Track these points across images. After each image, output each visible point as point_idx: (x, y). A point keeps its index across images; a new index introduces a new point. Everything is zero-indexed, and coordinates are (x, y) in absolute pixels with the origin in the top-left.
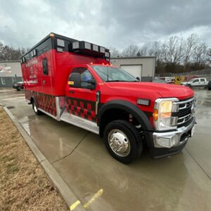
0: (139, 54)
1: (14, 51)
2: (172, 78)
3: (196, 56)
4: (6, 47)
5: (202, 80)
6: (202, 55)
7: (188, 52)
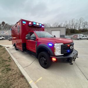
0: (59, 26)
1: (10, 26)
2: (73, 35)
3: (83, 26)
4: (7, 24)
5: (86, 36)
6: (86, 26)
7: (80, 25)
